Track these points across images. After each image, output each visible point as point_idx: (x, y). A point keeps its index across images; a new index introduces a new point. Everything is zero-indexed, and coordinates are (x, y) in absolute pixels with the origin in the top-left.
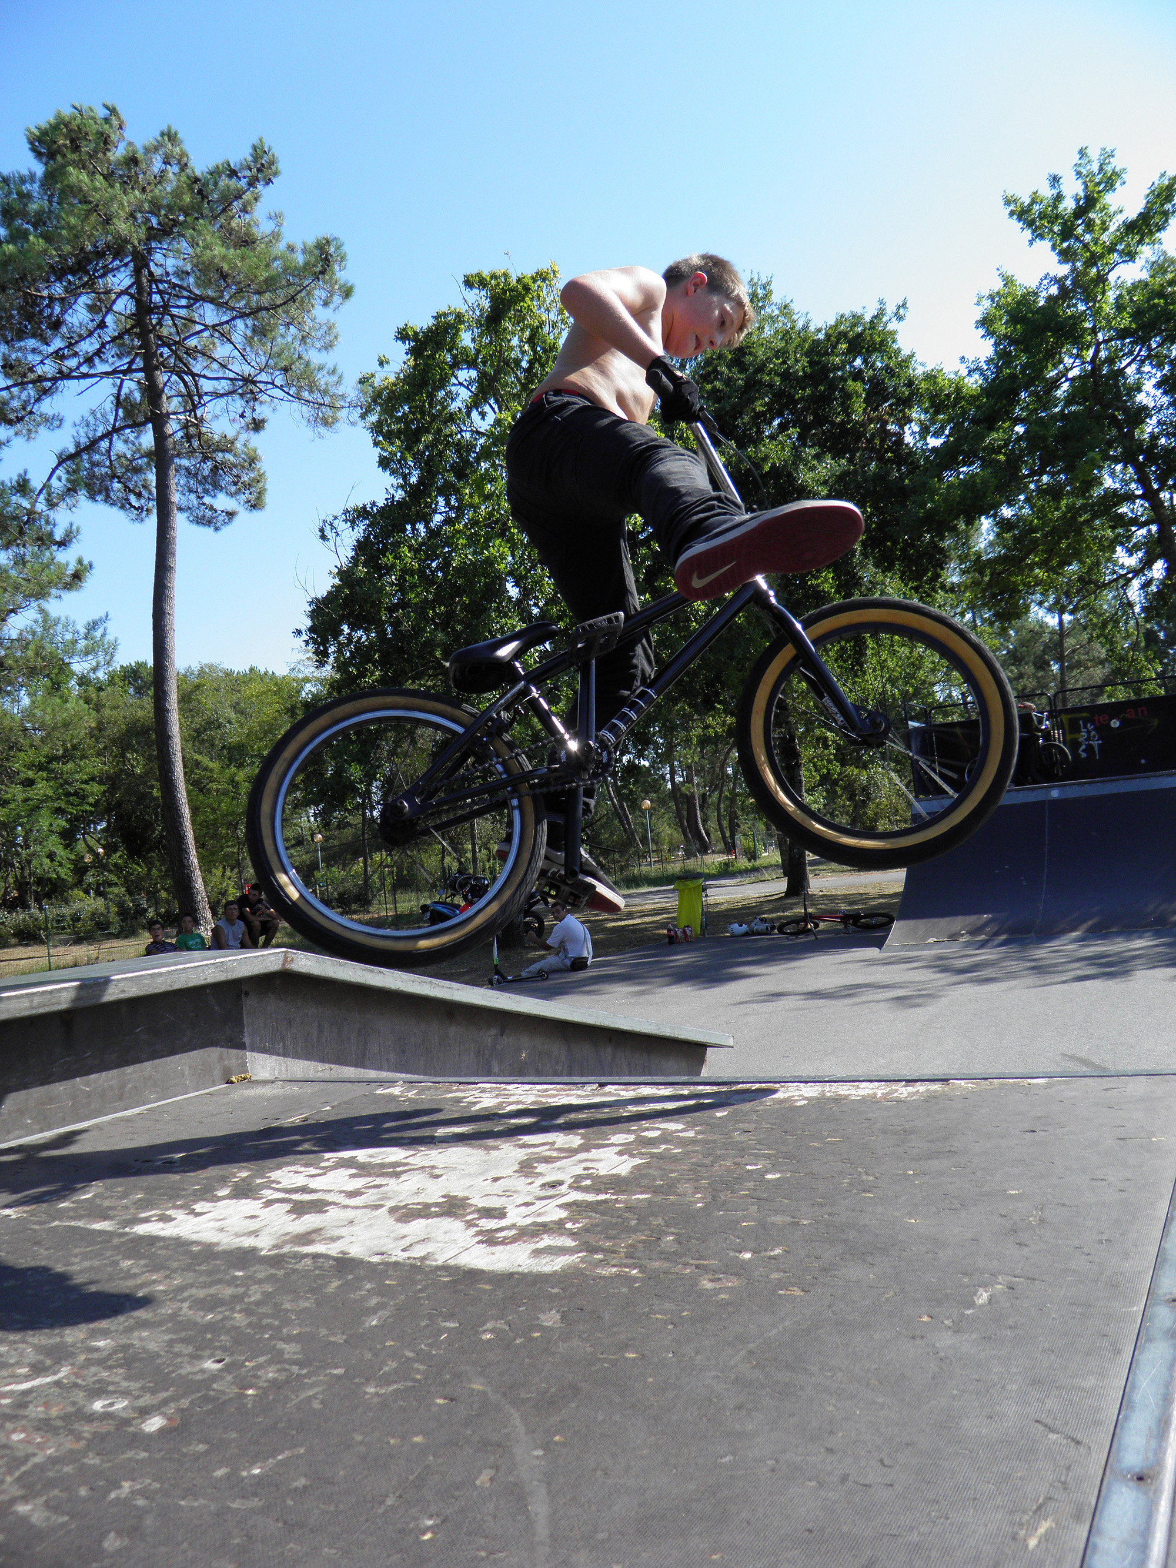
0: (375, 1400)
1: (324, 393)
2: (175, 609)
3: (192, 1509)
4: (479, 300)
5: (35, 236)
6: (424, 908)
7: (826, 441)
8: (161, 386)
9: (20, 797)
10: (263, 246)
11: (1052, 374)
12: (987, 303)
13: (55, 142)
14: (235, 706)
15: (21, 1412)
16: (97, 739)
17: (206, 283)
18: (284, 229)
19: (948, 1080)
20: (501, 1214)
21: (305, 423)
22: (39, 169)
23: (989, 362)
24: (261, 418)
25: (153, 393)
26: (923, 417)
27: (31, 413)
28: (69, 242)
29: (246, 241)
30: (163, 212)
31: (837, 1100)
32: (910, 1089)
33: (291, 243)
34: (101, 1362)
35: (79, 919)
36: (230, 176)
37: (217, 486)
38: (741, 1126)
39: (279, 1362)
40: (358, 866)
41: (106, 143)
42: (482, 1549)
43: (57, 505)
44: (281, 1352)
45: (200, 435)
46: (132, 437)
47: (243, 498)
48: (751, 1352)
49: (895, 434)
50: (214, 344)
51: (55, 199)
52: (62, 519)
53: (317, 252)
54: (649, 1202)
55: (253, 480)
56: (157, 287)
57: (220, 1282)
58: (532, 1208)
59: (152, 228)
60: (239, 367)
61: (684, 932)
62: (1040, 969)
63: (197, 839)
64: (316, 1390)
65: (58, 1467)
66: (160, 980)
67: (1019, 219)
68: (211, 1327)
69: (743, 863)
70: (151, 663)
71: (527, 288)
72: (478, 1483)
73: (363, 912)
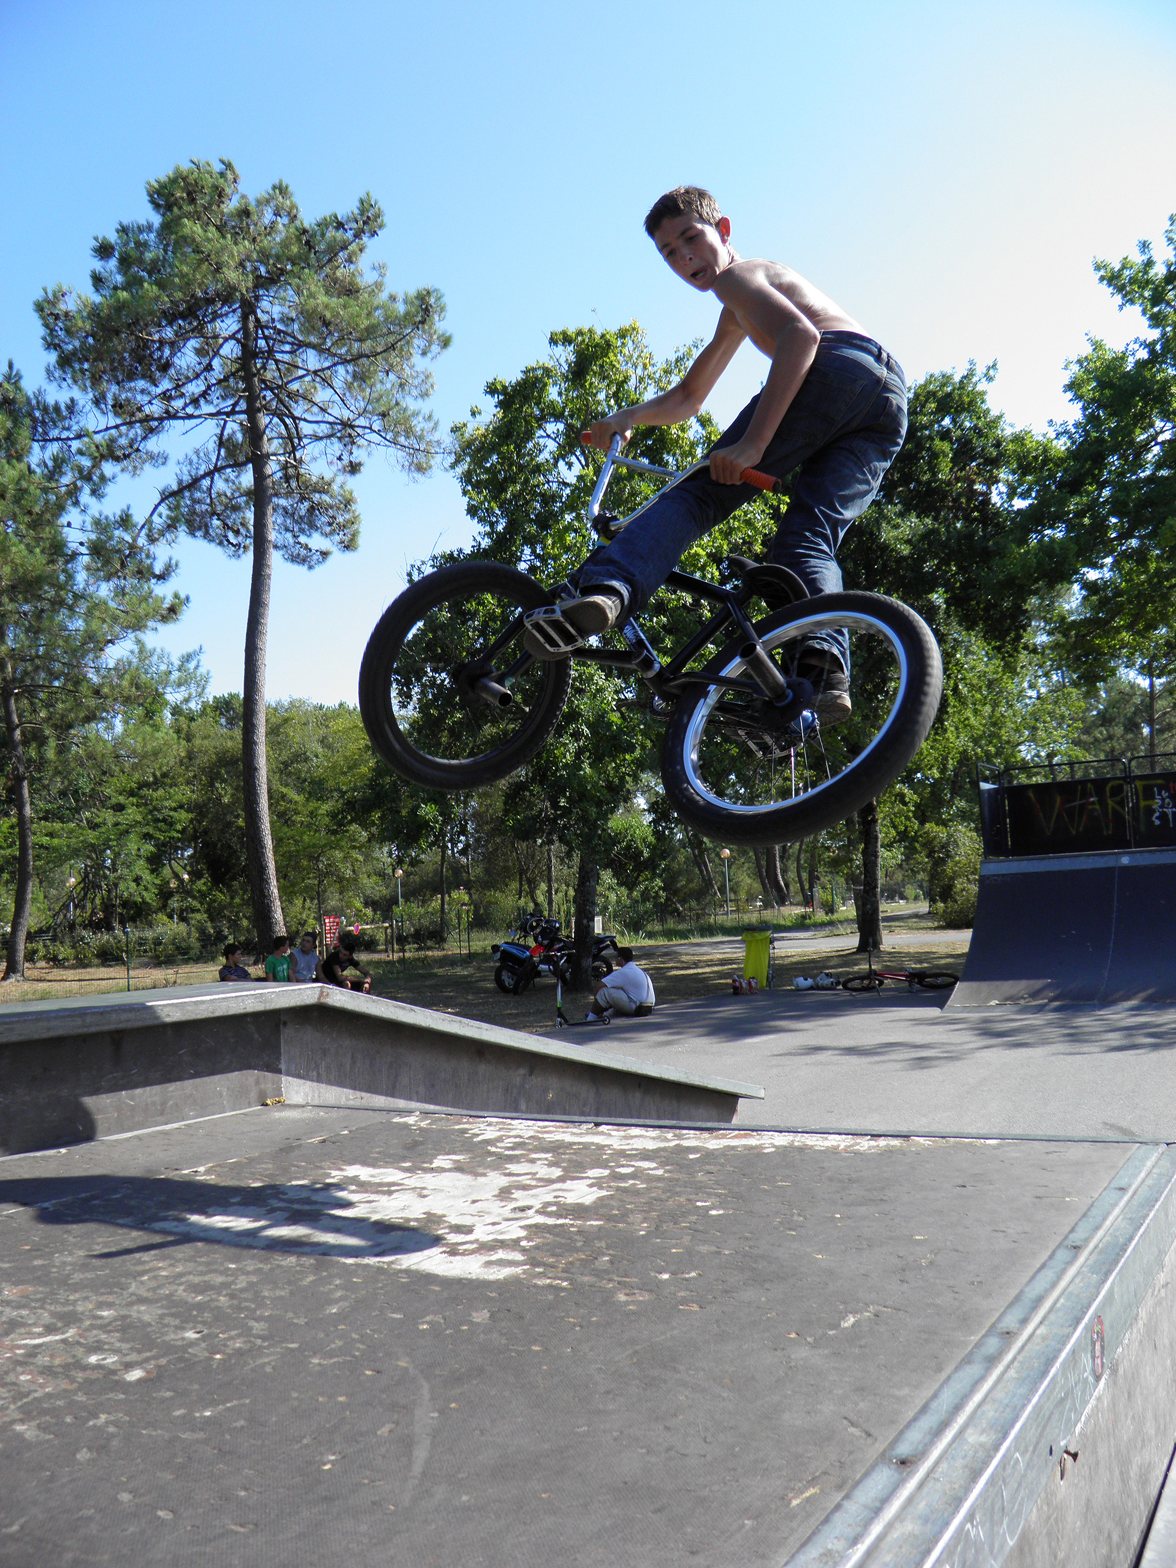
0: (317, 1368)
1: (420, 438)
2: (267, 645)
3: (150, 1436)
4: (565, 355)
5: (150, 284)
6: (495, 948)
7: (912, 499)
8: (262, 428)
9: (110, 821)
10: (366, 295)
11: (1142, 437)
12: (1075, 368)
13: (173, 195)
14: (323, 741)
15: (31, 1360)
16: (187, 768)
17: (308, 332)
18: (387, 280)
19: (907, 1137)
20: (468, 1230)
21: (400, 467)
22: (156, 220)
23: (1077, 425)
24: (357, 461)
25: (254, 434)
26: (1011, 478)
27: (138, 450)
28: (180, 289)
29: (350, 291)
30: (271, 262)
31: (802, 1149)
32: (873, 1143)
33: (393, 293)
34: (104, 1328)
35: (160, 943)
36: (337, 228)
37: (313, 526)
38: (707, 1167)
39: (247, 1336)
40: (435, 904)
41: (220, 196)
42: (366, 1478)
43: (157, 540)
44: (251, 1328)
45: (298, 476)
46: (232, 476)
47: (337, 538)
48: (636, 1352)
49: (982, 494)
50: (315, 388)
51: (170, 248)
52: (161, 554)
53: (417, 302)
54: (600, 1227)
55: (348, 521)
56: (263, 333)
57: (215, 1271)
58: (497, 1227)
59: (261, 276)
60: (338, 412)
61: (749, 983)
62: (1075, 1037)
63: (278, 870)
64: (271, 1358)
65: (52, 1401)
66: (203, 1007)
67: (1109, 284)
68: (199, 1306)
69: (821, 916)
70: (242, 696)
71: (608, 344)
72: (379, 1433)
73: (438, 949)
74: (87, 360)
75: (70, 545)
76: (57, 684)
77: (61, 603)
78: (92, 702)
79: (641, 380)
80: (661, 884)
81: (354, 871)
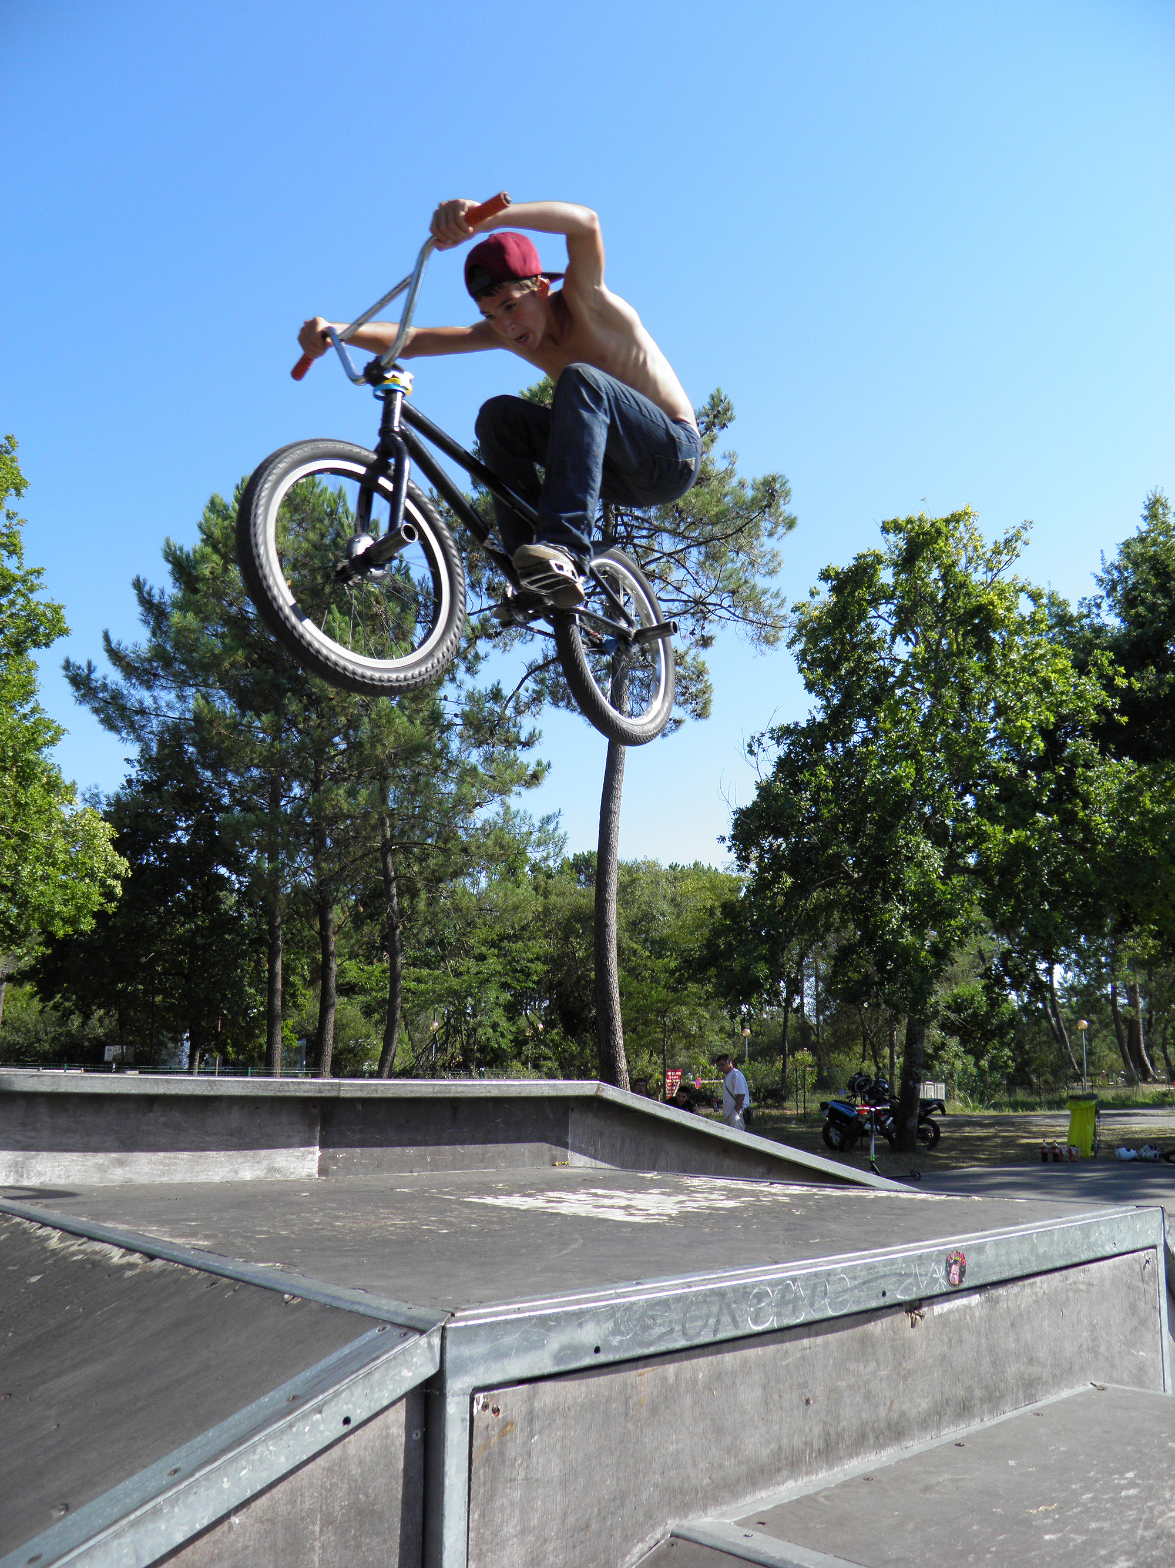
1: (767, 614)
2: (623, 808)
4: (898, 541)
6: (824, 1105)
9: (474, 970)
10: (716, 483)
14: (671, 900)
16: (544, 922)
17: (662, 518)
18: (737, 467)
21: (749, 640)
24: (709, 635)
33: (742, 480)
40: (779, 1063)
43: (523, 711)
47: (690, 707)
50: (670, 568)
52: (527, 724)
53: (764, 488)
55: (701, 691)
56: (622, 520)
60: (691, 590)
63: (625, 1022)
70: (596, 852)
71: (939, 532)
73: (777, 1108)
74: (465, 550)
75: (446, 716)
76: (429, 841)
77: (436, 769)
78: (461, 859)
79: (970, 561)
80: (1010, 1054)
81: (700, 1028)
